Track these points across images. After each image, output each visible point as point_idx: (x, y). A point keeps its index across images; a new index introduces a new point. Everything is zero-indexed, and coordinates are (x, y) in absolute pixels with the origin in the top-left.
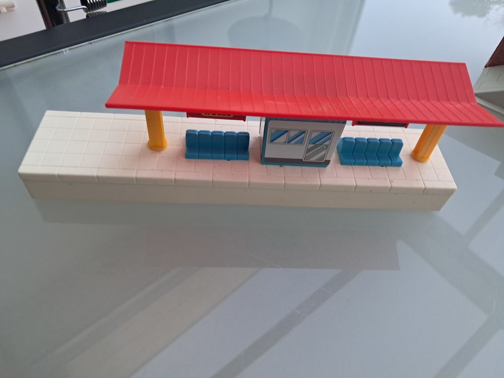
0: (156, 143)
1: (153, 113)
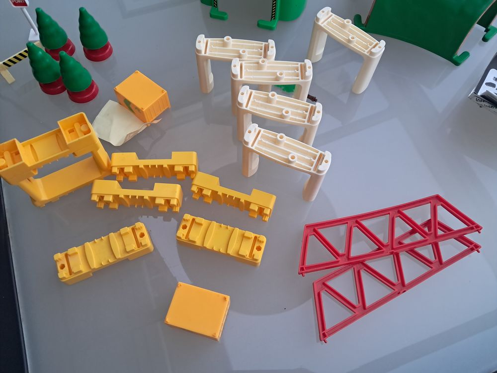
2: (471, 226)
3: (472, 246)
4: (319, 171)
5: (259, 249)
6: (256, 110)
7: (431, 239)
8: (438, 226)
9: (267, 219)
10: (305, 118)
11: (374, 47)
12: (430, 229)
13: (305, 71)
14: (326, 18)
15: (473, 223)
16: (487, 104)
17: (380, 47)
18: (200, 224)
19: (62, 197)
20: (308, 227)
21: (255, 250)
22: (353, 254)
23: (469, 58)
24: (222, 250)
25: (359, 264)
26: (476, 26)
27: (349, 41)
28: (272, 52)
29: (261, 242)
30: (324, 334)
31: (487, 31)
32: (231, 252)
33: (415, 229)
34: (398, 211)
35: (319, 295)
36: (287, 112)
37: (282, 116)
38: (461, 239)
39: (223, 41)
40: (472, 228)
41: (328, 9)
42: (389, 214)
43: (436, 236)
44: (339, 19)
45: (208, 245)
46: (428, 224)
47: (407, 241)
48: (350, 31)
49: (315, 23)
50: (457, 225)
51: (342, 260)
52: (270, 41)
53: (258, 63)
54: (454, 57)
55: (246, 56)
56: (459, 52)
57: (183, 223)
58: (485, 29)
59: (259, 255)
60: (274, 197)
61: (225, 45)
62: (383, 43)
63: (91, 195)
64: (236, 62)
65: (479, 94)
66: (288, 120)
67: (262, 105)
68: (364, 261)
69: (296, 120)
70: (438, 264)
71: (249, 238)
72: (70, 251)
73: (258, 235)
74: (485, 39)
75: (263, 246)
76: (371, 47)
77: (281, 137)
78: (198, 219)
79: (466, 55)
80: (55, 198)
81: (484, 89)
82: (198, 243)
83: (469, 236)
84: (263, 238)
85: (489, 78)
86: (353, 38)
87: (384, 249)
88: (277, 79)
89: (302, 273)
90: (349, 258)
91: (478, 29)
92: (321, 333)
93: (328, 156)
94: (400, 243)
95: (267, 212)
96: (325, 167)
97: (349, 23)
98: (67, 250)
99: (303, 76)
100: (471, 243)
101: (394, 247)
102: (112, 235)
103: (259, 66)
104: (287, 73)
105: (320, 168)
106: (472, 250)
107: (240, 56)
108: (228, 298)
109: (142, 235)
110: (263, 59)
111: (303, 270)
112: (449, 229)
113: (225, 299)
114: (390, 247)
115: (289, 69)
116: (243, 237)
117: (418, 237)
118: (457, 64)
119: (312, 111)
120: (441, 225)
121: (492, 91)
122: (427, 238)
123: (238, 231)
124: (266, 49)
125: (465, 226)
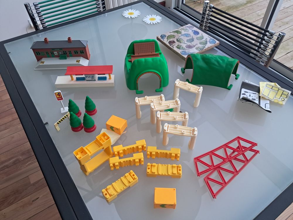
0: (72, 79)
1: (71, 75)
2: (254, 144)
3: (256, 152)
4: (195, 135)
5: (180, 170)
6: (164, 119)
7: (241, 152)
8: (242, 148)
9: (179, 159)
10: (183, 118)
11: (199, 89)
12: (239, 149)
13: (178, 102)
14: (178, 83)
15: (254, 143)
16: (244, 101)
17: (201, 89)
18: (155, 166)
19: (95, 170)
20: (195, 159)
21: (179, 171)
22: (215, 164)
23: (233, 86)
24: (166, 174)
25: (218, 168)
26: (232, 75)
27: (189, 89)
28: (163, 98)
29: (180, 167)
30: (214, 196)
31: (236, 76)
32: (170, 173)
33: (234, 150)
34: (226, 146)
35: (207, 182)
36: (176, 117)
37: (175, 119)
38: (252, 150)
39: (145, 98)
40: (254, 145)
41: (178, 80)
42: (223, 147)
43: (243, 151)
44: (183, 82)
45: (160, 173)
46: (238, 147)
47: (232, 156)
48: (188, 85)
49: (175, 85)
50: (248, 145)
51: (212, 168)
52: (161, 95)
53: (160, 103)
54: (228, 87)
55: (155, 101)
56: (229, 85)
57: (148, 167)
58: (235, 75)
59: (181, 172)
60: (180, 149)
61: (145, 99)
62: (202, 88)
63: (110, 164)
64: (152, 104)
65: (241, 98)
66: (177, 120)
67: (166, 117)
68: (220, 166)
69: (180, 119)
70: (246, 161)
71: (175, 167)
72: (108, 187)
73: (178, 165)
74: (236, 79)
75: (181, 169)
76: (198, 89)
77: (177, 126)
78: (154, 164)
79: (231, 85)
80: (92, 171)
81: (242, 96)
82: (156, 173)
83: (254, 148)
84: (180, 165)
85: (243, 92)
86: (190, 88)
87: (226, 160)
88: (168, 107)
89: (199, 176)
90: (214, 166)
91: (233, 76)
92: (213, 195)
93: (196, 129)
94: (230, 157)
95: (179, 155)
96: (196, 133)
97: (187, 83)
98: (106, 187)
99: (177, 104)
100: (256, 150)
101: (229, 158)
102: (122, 178)
103: (160, 104)
104: (171, 104)
105: (195, 133)
106: (257, 153)
107: (152, 102)
108: (175, 189)
109: (134, 175)
110: (161, 101)
111: (199, 174)
112: (246, 148)
113: (174, 189)
114: (227, 159)
115: (171, 103)
116: (173, 167)
117: (236, 153)
118: (229, 89)
119: (185, 115)
120: (243, 147)
121: (245, 96)
122: (240, 152)
123: (170, 166)
124: (161, 98)
125: (251, 145)
